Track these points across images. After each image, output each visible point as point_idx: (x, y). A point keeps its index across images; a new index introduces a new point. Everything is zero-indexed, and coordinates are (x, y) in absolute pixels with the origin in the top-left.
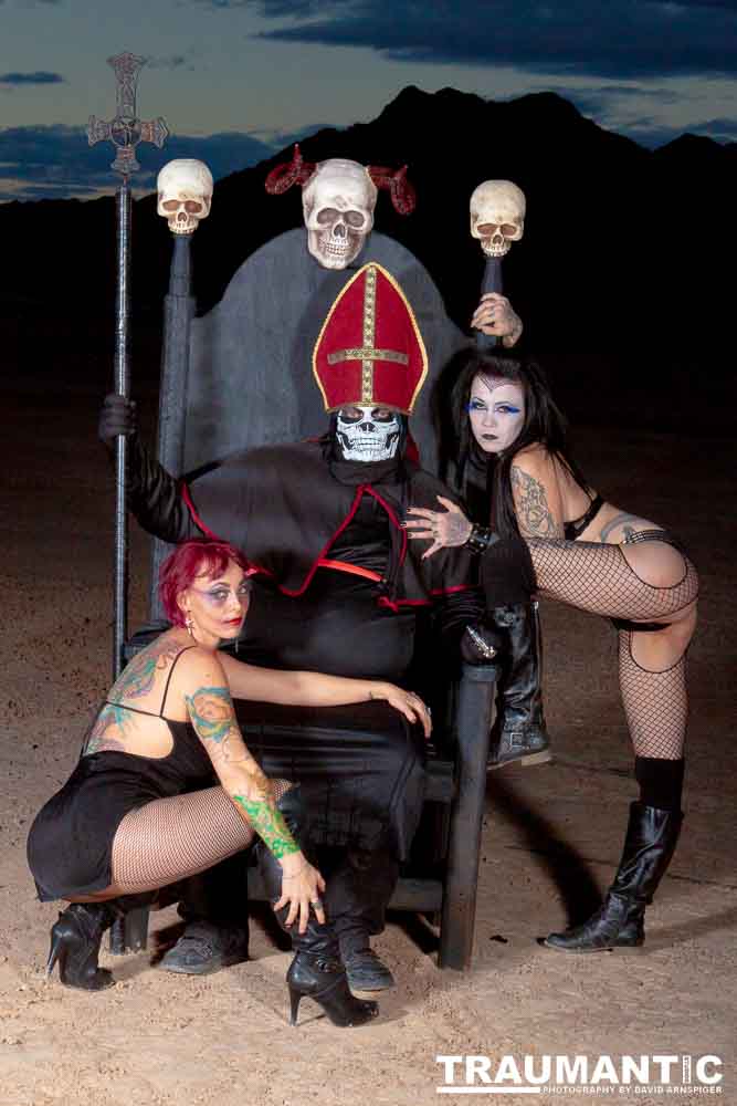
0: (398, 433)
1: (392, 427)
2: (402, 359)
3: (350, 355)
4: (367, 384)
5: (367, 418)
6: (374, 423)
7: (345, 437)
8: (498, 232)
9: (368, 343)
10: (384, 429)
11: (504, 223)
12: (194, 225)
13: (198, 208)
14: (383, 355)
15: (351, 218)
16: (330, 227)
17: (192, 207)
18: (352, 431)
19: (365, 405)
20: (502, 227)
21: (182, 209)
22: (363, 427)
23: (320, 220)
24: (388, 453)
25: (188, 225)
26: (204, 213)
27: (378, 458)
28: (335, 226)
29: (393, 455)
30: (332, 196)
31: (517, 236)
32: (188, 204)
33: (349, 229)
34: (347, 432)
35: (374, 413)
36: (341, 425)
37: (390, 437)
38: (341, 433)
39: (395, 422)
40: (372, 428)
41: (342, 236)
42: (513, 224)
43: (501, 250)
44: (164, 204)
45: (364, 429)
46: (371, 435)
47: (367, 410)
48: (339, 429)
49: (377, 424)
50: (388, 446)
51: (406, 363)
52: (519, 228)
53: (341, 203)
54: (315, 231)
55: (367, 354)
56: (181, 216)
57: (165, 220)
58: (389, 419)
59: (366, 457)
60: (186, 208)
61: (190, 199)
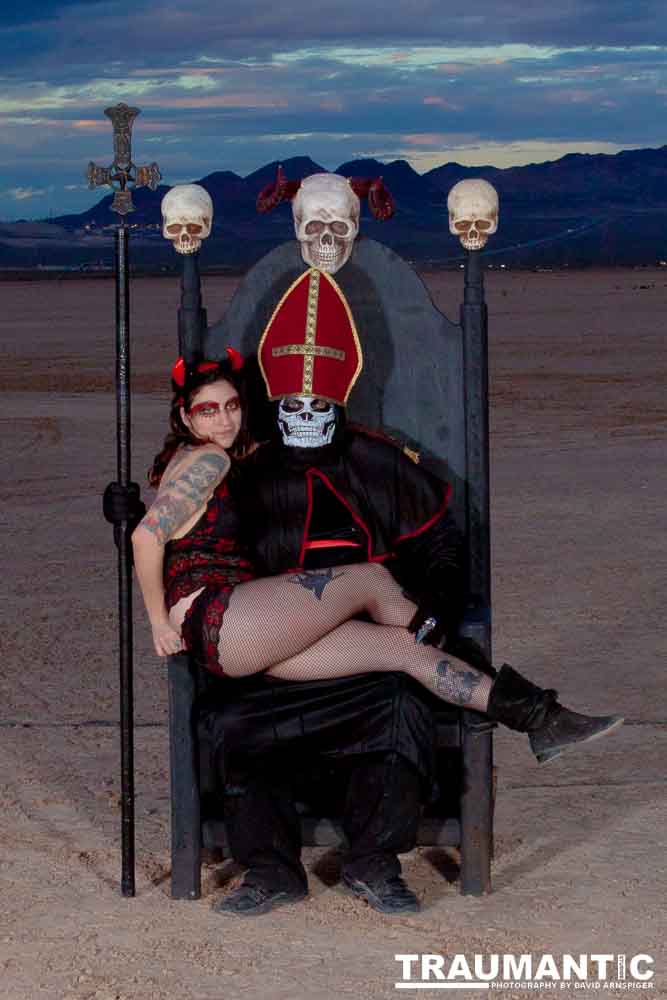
0: (334, 422)
1: (329, 416)
2: (339, 355)
3: (294, 350)
4: (308, 377)
5: (307, 408)
6: (314, 413)
7: (286, 425)
8: (473, 227)
9: (310, 340)
10: (322, 418)
11: (477, 219)
12: (198, 244)
13: (198, 229)
14: (323, 351)
15: (335, 227)
16: (318, 237)
17: (194, 229)
18: (291, 419)
19: (306, 396)
20: (477, 222)
21: (184, 231)
22: (303, 416)
23: (308, 232)
24: (326, 439)
25: (192, 244)
26: (205, 233)
27: (315, 445)
28: (322, 236)
29: (329, 442)
30: (316, 209)
31: (492, 229)
32: (189, 227)
33: (335, 237)
34: (287, 420)
35: (313, 404)
36: (283, 414)
37: (327, 425)
38: (281, 421)
39: (331, 411)
40: (310, 417)
41: (330, 244)
42: (487, 220)
43: (477, 244)
44: (168, 227)
45: (304, 418)
46: (310, 423)
47: (307, 401)
48: (280, 417)
49: (315, 414)
50: (325, 432)
51: (343, 359)
52: (492, 223)
53: (325, 215)
54: (306, 242)
55: (309, 350)
56: (185, 238)
57: (171, 242)
58: (326, 409)
59: (304, 443)
60: (189, 230)
61: (191, 221)
